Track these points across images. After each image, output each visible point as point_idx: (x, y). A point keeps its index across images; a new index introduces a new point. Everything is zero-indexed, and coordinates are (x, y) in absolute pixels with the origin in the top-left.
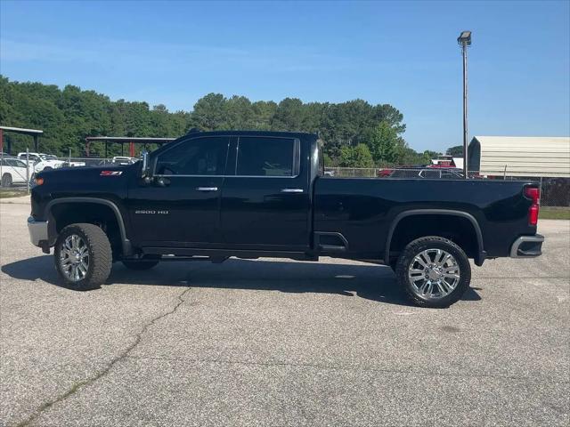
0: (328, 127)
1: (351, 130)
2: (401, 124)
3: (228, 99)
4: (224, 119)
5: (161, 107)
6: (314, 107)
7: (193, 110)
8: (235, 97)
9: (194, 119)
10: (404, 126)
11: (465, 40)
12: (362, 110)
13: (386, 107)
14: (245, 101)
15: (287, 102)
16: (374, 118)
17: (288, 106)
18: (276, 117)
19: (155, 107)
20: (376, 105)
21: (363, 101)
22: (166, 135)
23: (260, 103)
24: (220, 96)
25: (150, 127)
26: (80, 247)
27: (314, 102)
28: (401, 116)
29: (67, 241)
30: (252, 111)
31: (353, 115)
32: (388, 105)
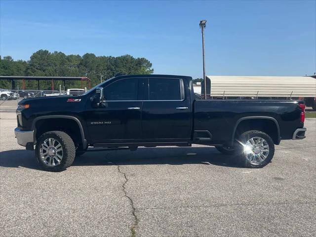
0: (111, 70)
1: (124, 72)
2: (151, 69)
3: (52, 53)
4: (49, 65)
5: (9, 58)
6: (103, 59)
7: (30, 59)
8: (56, 52)
9: (31, 65)
10: (153, 69)
11: (202, 25)
12: (129, 60)
13: (143, 59)
14: (62, 55)
15: (87, 56)
16: (137, 65)
17: (88, 57)
18: (81, 64)
19: (4, 57)
20: (137, 58)
21: (130, 56)
22: (12, 75)
23: (71, 56)
24: (46, 52)
25: (2, 70)
26: (55, 145)
27: (103, 56)
28: (151, 64)
29: (45, 142)
30: (67, 61)
31: (125, 63)
32: (144, 58)
